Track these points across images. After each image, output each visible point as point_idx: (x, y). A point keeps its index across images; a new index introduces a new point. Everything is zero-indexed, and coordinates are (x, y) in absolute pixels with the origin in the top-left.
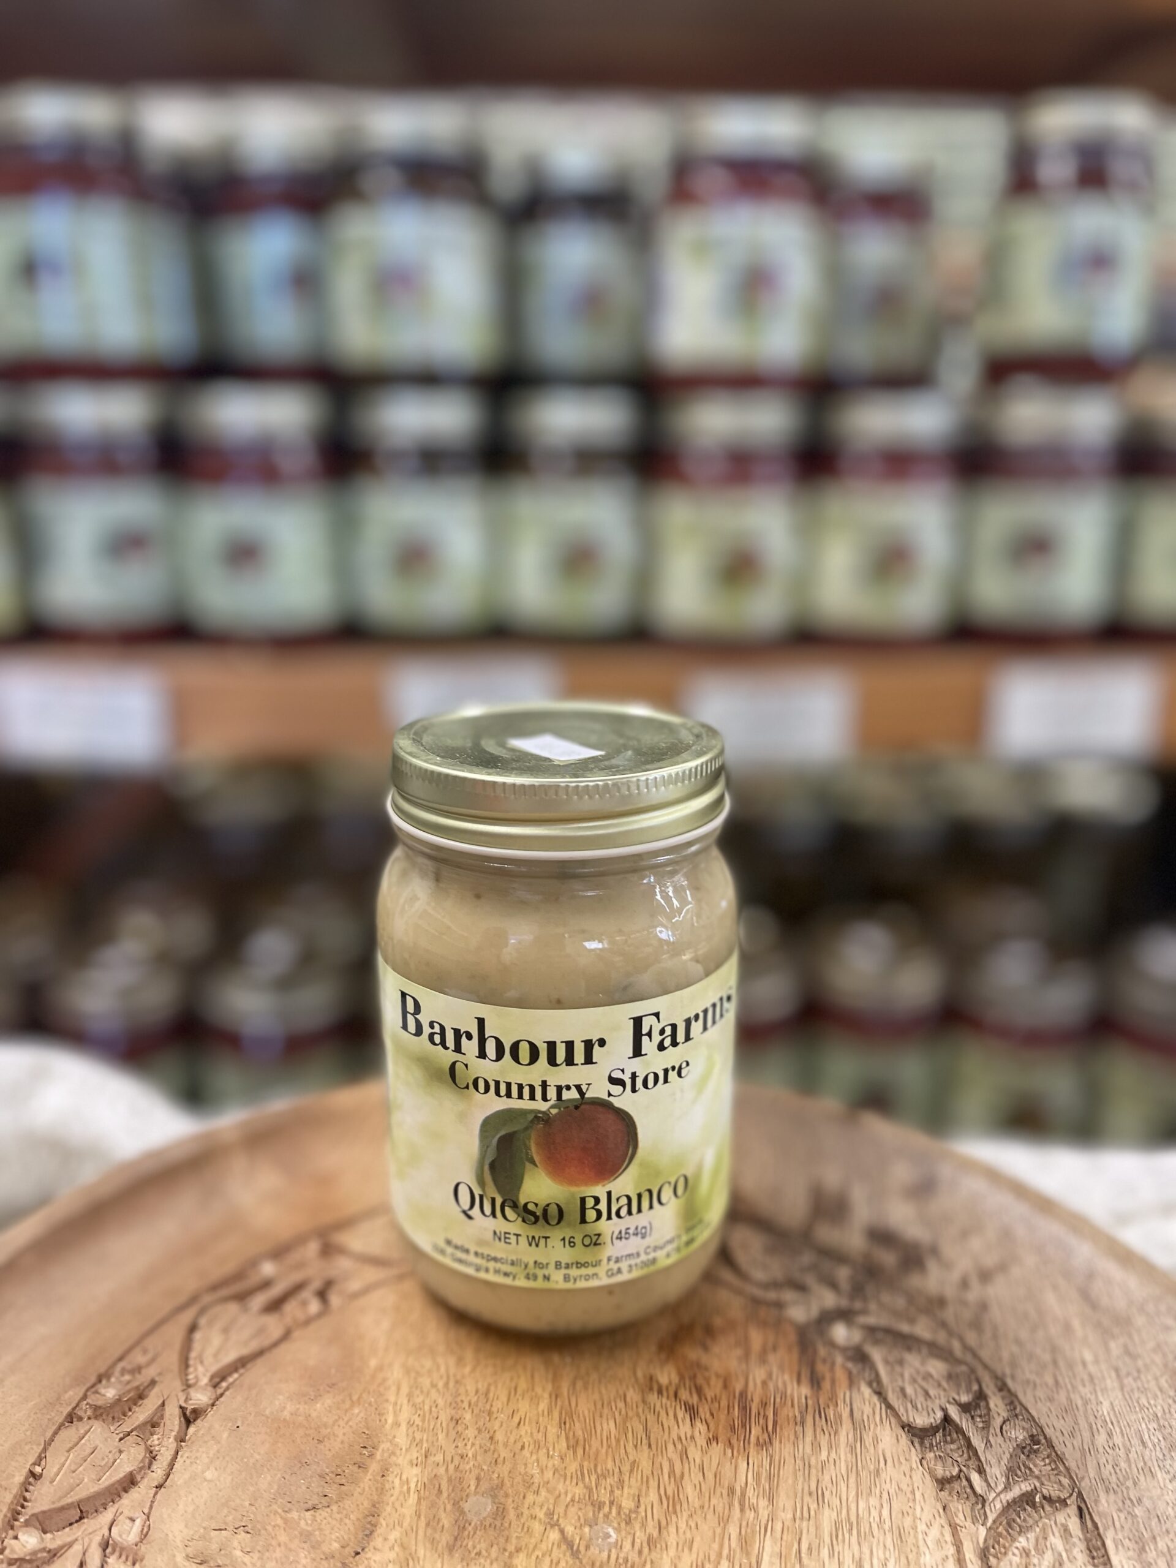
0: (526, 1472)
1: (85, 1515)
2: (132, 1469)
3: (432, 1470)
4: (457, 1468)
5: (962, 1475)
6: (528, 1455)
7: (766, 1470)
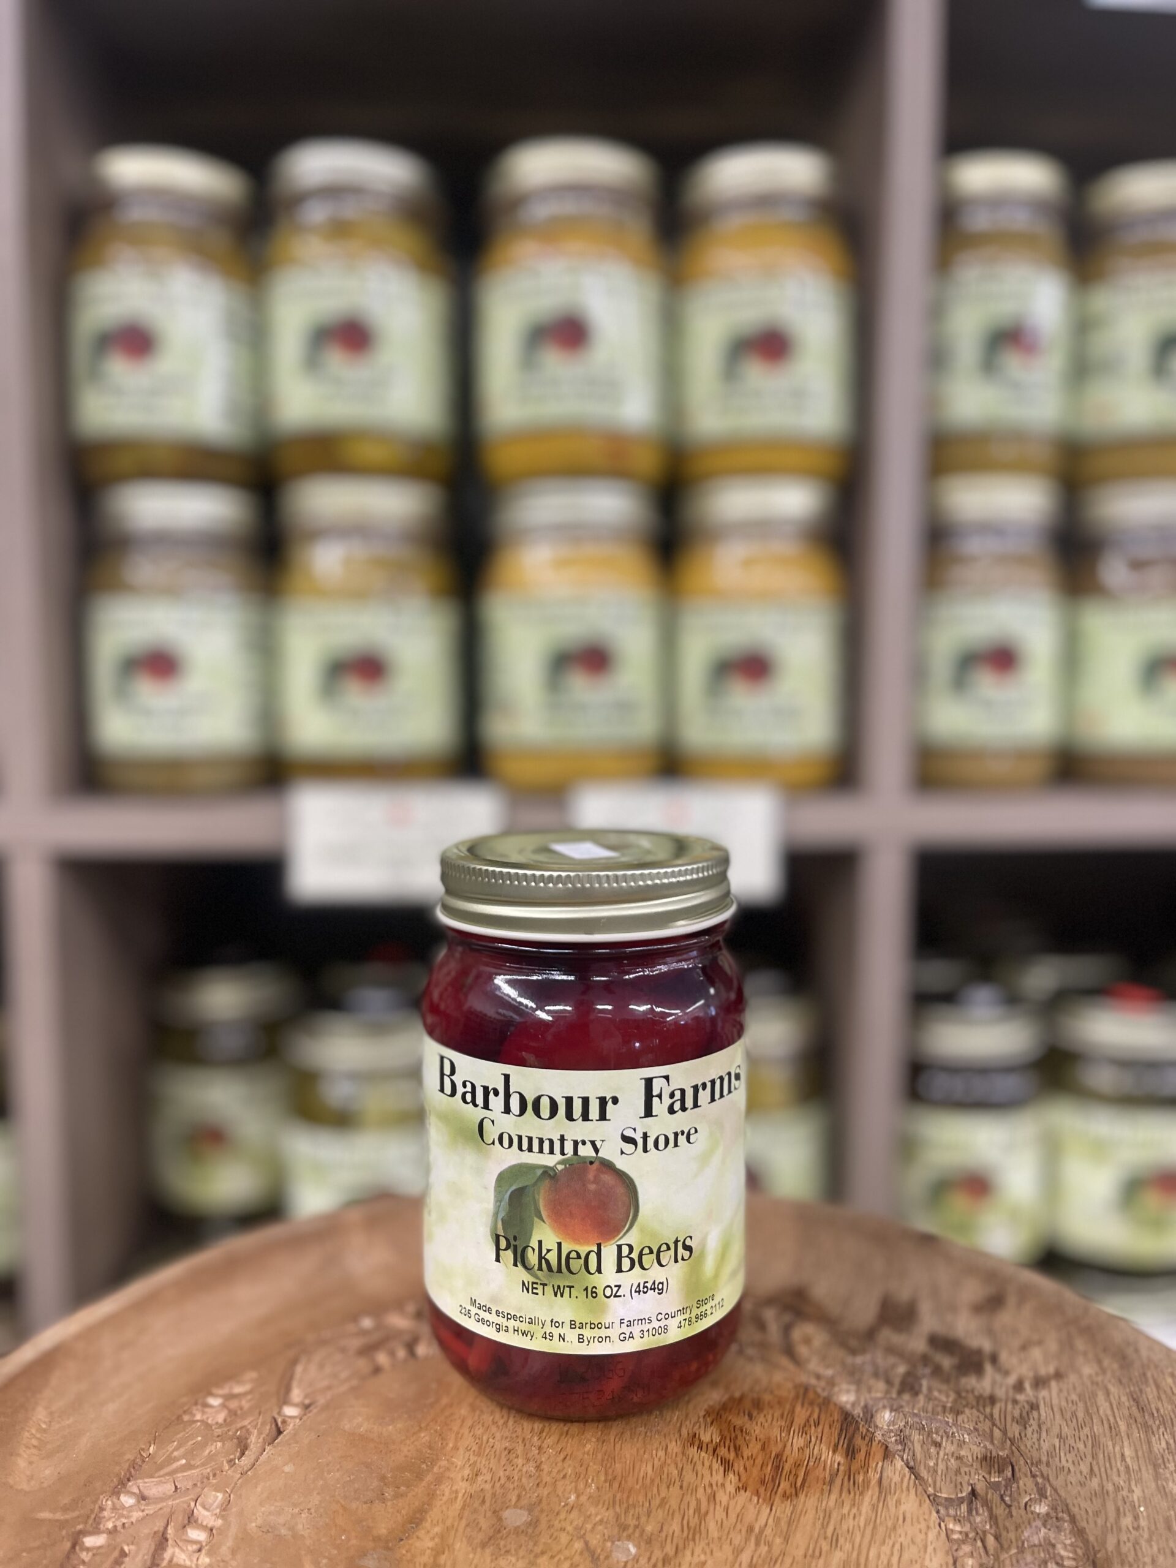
6: (569, 1483)
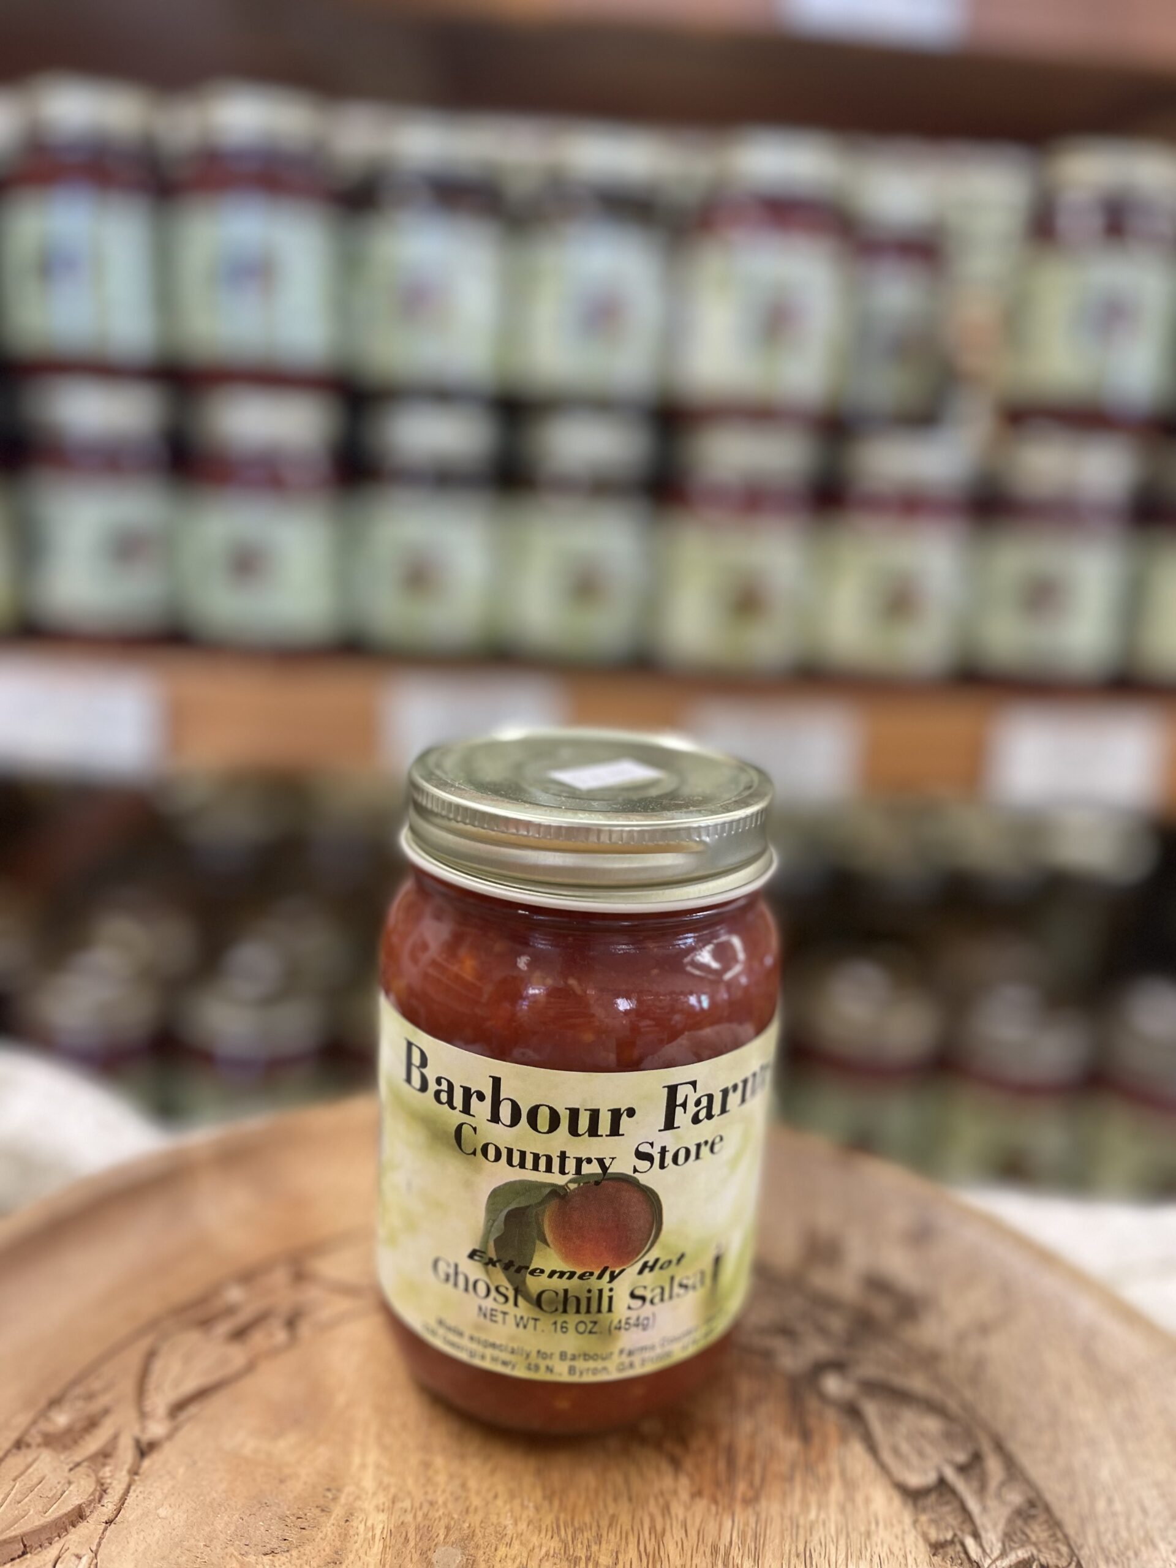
0: (499, 1524)
1: (28, 1550)
2: (82, 1501)
3: (399, 1517)
4: (426, 1516)
5: (956, 1540)
7: (752, 1529)
